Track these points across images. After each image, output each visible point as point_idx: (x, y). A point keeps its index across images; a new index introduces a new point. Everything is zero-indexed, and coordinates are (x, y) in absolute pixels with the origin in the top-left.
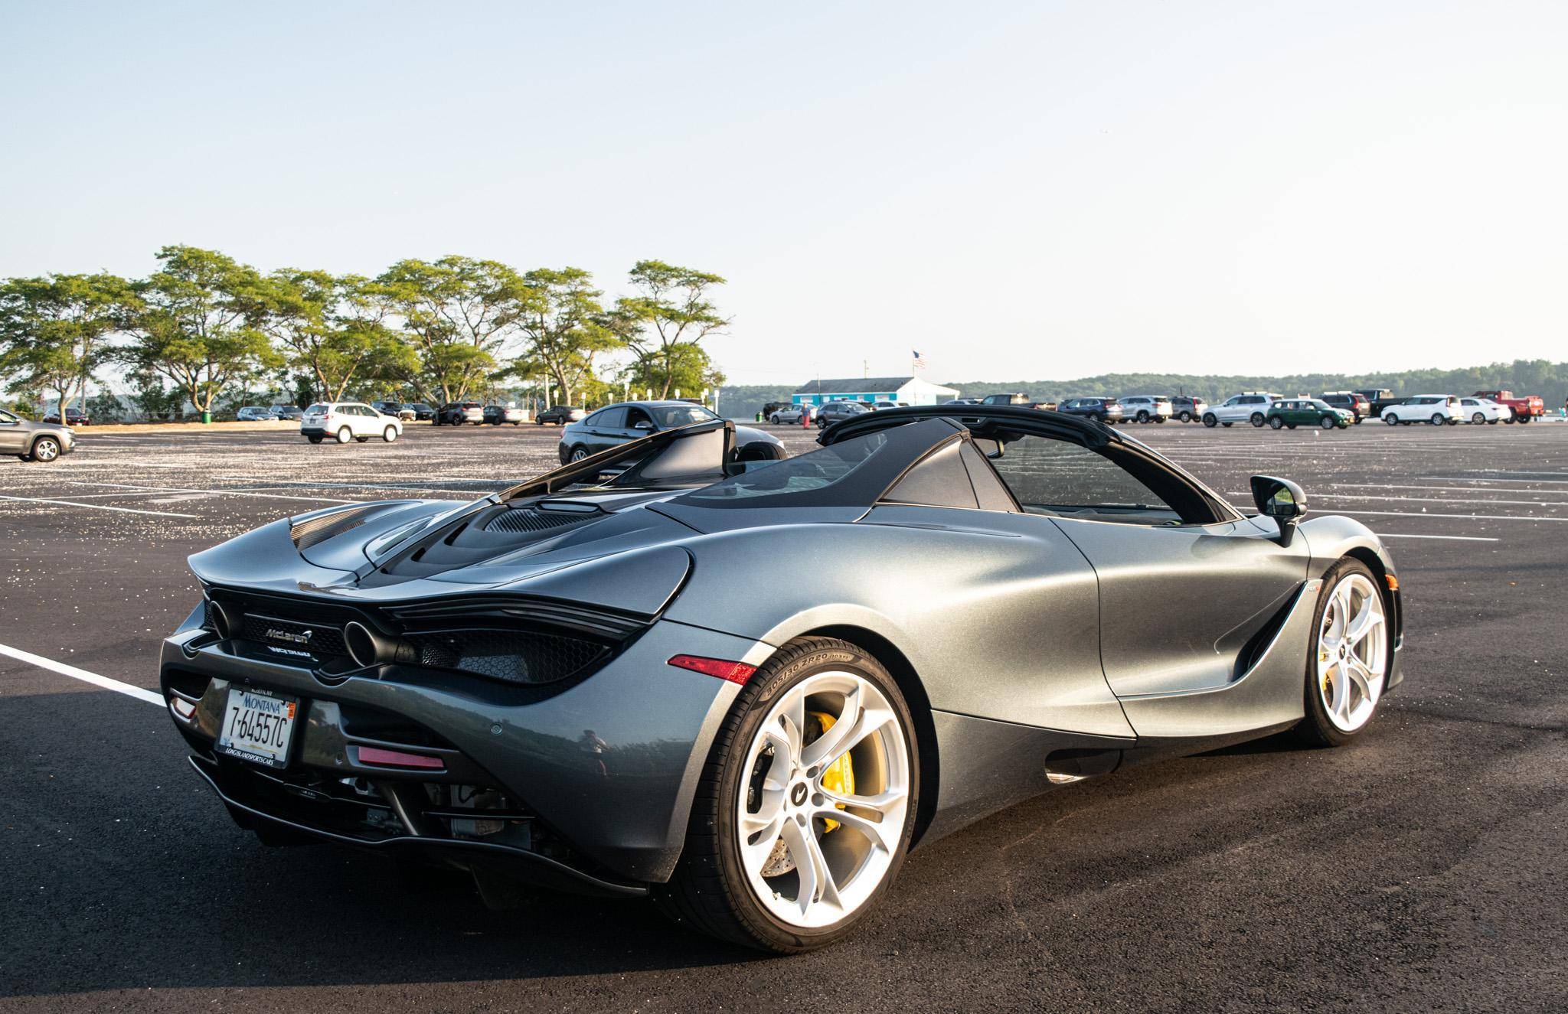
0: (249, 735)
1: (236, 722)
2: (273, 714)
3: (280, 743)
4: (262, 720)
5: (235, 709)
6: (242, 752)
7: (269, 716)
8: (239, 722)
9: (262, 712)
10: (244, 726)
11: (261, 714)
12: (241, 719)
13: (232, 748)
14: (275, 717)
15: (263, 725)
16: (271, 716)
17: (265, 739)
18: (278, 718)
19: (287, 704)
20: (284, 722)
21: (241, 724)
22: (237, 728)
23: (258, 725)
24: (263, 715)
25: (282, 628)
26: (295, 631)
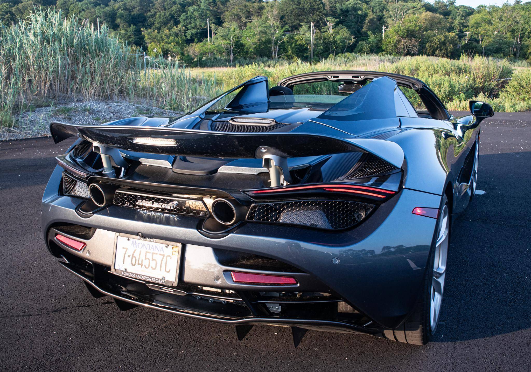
0: (138, 264)
1: (127, 256)
2: (159, 253)
3: (167, 270)
4: (149, 256)
5: (123, 248)
6: (136, 274)
7: (153, 254)
8: (129, 256)
9: (148, 250)
10: (134, 259)
11: (147, 252)
12: (131, 255)
13: (126, 271)
14: (160, 255)
15: (151, 260)
16: (157, 254)
17: (154, 267)
18: (164, 255)
19: (170, 247)
20: (169, 258)
21: (131, 257)
22: (128, 260)
23: (146, 259)
24: (149, 253)
25: (150, 200)
26: (162, 202)
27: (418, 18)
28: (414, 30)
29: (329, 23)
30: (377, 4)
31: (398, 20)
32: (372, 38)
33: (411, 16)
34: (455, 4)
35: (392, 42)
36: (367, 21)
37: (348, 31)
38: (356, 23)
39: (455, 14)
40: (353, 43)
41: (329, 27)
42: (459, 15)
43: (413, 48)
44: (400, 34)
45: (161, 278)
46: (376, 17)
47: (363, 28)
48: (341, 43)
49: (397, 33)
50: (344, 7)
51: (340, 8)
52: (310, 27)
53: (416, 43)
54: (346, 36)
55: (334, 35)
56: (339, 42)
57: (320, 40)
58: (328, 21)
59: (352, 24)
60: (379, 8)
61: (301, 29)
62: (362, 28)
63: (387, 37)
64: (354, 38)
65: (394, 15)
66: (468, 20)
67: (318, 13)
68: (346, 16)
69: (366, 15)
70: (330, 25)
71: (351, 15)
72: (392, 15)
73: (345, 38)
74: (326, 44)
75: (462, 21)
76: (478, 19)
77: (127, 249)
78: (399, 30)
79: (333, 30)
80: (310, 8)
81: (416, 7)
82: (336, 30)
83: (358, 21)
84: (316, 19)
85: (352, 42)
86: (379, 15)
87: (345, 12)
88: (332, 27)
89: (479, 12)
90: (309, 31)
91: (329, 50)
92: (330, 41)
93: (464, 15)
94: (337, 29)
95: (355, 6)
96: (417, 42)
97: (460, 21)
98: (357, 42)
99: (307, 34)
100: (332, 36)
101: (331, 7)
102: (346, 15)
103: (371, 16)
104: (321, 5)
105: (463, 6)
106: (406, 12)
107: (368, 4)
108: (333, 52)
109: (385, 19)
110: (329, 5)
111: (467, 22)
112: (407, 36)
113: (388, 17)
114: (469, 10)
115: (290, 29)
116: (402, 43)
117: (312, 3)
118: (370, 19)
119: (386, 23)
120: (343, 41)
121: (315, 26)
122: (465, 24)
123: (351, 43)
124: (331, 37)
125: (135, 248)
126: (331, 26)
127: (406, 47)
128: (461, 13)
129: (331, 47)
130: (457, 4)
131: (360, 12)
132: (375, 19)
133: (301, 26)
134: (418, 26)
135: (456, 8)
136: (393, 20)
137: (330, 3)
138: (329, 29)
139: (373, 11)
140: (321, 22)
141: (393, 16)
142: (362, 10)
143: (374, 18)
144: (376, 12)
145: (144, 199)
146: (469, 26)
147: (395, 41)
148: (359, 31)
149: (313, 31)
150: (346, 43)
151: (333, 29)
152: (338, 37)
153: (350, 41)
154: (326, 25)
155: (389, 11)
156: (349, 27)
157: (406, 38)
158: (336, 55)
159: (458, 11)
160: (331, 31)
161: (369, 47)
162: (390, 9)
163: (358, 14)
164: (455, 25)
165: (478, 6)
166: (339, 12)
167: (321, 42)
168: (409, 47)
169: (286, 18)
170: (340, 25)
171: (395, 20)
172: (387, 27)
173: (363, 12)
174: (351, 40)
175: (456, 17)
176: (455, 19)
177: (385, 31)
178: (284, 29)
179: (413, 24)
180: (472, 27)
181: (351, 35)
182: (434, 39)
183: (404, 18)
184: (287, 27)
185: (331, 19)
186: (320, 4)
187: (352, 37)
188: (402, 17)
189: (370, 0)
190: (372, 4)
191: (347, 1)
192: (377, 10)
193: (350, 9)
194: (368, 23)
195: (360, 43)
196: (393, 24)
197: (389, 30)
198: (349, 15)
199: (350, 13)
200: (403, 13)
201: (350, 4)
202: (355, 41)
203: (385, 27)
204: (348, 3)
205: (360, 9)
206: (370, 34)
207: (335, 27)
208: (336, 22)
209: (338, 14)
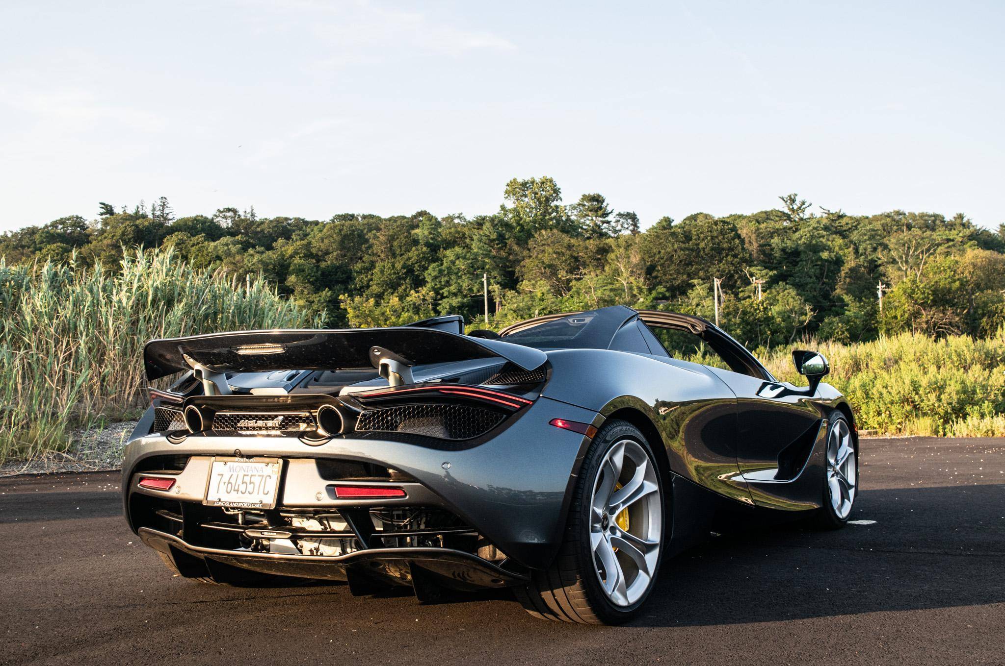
0: (234, 490)
1: (222, 484)
2: (258, 474)
3: (266, 492)
4: (247, 479)
5: (218, 475)
6: (230, 503)
7: (252, 476)
8: (224, 483)
9: (246, 473)
10: (230, 485)
11: (244, 476)
12: (227, 482)
13: (220, 501)
14: (259, 476)
15: (248, 482)
16: (255, 476)
17: (251, 492)
18: (263, 476)
19: (270, 465)
20: (268, 478)
21: (226, 484)
22: (223, 488)
23: (243, 483)
24: (247, 475)
25: (254, 419)
26: (267, 419)
27: (957, 262)
28: (949, 291)
29: (754, 278)
30: (865, 235)
31: (911, 268)
32: (853, 309)
33: (940, 259)
35: (899, 317)
36: (843, 274)
37: (798, 294)
38: (817, 278)
40: (810, 321)
41: (755, 288)
43: (949, 329)
44: (918, 297)
45: (257, 502)
46: (864, 264)
47: (835, 289)
48: (784, 321)
49: (910, 296)
50: (789, 244)
51: (780, 247)
52: (711, 289)
53: (957, 319)
54: (794, 307)
55: (765, 305)
56: (779, 320)
57: (735, 317)
58: (752, 275)
59: (809, 280)
60: (869, 244)
61: (692, 294)
62: (833, 289)
63: (888, 306)
64: (812, 310)
65: (901, 258)
67: (729, 258)
68: (795, 264)
69: (838, 262)
70: (758, 282)
71: (806, 261)
72: (897, 259)
73: (791, 311)
74: (748, 324)
77: (222, 475)
78: (913, 290)
79: (765, 294)
80: (712, 249)
81: (953, 240)
82: (771, 293)
83: (822, 274)
84: (727, 271)
85: (807, 318)
86: (870, 260)
87: (793, 256)
88: (762, 287)
90: (711, 298)
91: (756, 336)
92: (758, 319)
94: (773, 291)
95: (814, 242)
96: (957, 315)
98: (818, 319)
99: (707, 303)
100: (761, 308)
102: (794, 261)
103: (851, 262)
104: (737, 241)
106: (928, 250)
107: (844, 237)
108: (766, 342)
109: (882, 268)
110: (757, 242)
112: (935, 303)
113: (888, 263)
115: (667, 294)
116: (924, 318)
117: (717, 237)
118: (850, 269)
119: (884, 275)
120: (786, 316)
121: (723, 286)
123: (805, 321)
124: (758, 309)
125: (232, 473)
126: (760, 286)
127: (934, 327)
129: (760, 331)
131: (825, 255)
132: (862, 270)
133: (692, 286)
134: (958, 279)
136: (900, 269)
137: (758, 236)
138: (754, 294)
139: (856, 251)
140: (736, 276)
141: (899, 261)
142: (830, 250)
143: (859, 266)
144: (865, 253)
145: (247, 418)
147: (907, 315)
148: (826, 296)
149: (719, 297)
150: (794, 321)
151: (764, 291)
152: (775, 310)
153: (803, 318)
154: (749, 283)
155: (890, 250)
156: (799, 287)
157: (931, 307)
158: (772, 347)
160: (761, 296)
161: (847, 330)
162: (891, 246)
163: (822, 259)
166: (778, 254)
167: (738, 320)
168: (939, 328)
169: (658, 271)
170: (780, 283)
171: (904, 268)
172: (888, 285)
173: (833, 255)
174: (806, 315)
177: (884, 293)
178: (654, 294)
179: (947, 276)
181: (805, 305)
182: (997, 308)
183: (925, 263)
184: (661, 289)
185: (759, 270)
186: (733, 239)
187: (808, 308)
188: (921, 263)
189: (850, 229)
190: (855, 236)
191: (794, 232)
192: (865, 249)
193: (802, 248)
194: (846, 277)
195: (826, 321)
196: (900, 277)
197: (892, 292)
198: (801, 260)
199: (803, 256)
200: (922, 252)
201: (802, 237)
202: (814, 317)
203: (882, 284)
204: (797, 235)
205: (825, 248)
206: (850, 302)
207: (767, 287)
208: (771, 277)
209: (778, 258)
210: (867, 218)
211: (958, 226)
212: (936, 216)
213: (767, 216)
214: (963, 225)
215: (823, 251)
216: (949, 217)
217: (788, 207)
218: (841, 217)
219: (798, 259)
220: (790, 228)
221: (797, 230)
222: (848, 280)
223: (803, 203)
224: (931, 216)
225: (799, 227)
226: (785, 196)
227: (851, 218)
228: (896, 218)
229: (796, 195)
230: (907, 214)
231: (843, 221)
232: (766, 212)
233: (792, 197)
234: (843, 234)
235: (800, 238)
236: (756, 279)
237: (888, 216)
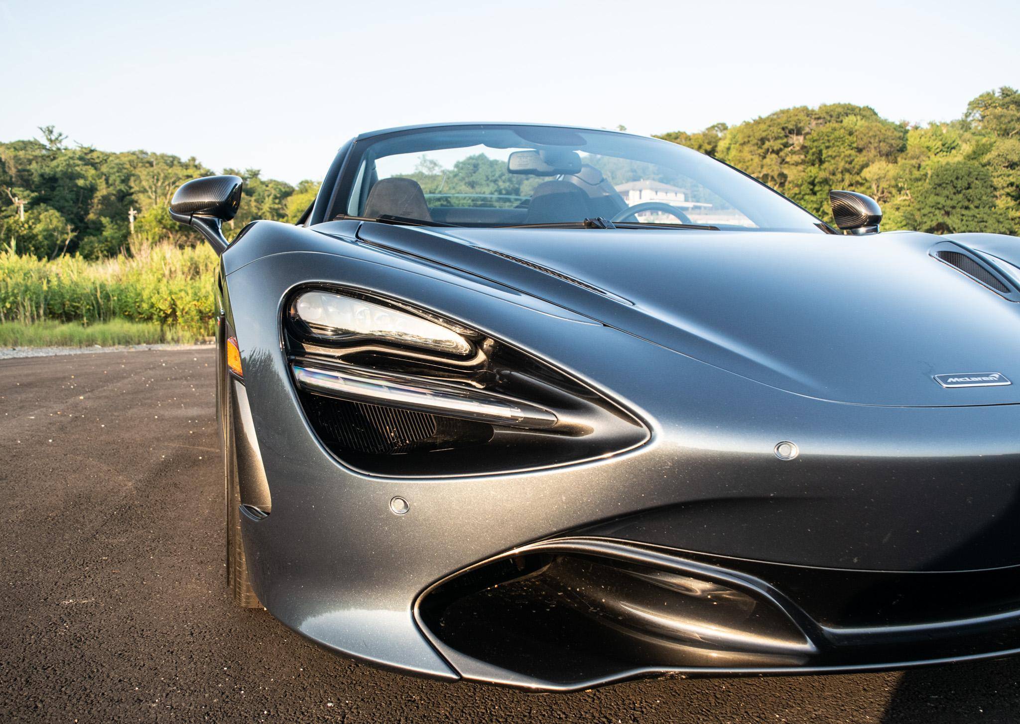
29: (16, 199)
30: (114, 168)
31: (160, 197)
32: (110, 230)
34: (259, 176)
36: (96, 200)
37: (60, 216)
38: (74, 202)
39: (262, 194)
41: (18, 208)
42: (269, 196)
46: (114, 192)
47: (89, 214)
48: (46, 239)
49: (160, 222)
50: (47, 170)
51: (39, 172)
54: (57, 226)
55: (30, 223)
56: (40, 237)
59: (66, 204)
60: (119, 176)
62: (87, 213)
63: (139, 229)
64: (72, 231)
65: (151, 188)
66: (285, 205)
68: (53, 189)
69: (92, 189)
70: (20, 203)
71: (63, 186)
72: (147, 188)
73: (54, 230)
75: (276, 206)
76: (301, 203)
78: (162, 216)
79: (27, 214)
82: (32, 213)
83: (78, 199)
85: (69, 238)
86: (120, 191)
87: (50, 181)
88: (24, 207)
89: (301, 192)
92: (21, 236)
93: (278, 195)
94: (35, 211)
95: (70, 170)
97: (272, 206)
98: (79, 238)
100: (26, 226)
101: (19, 171)
102: (53, 186)
103: (103, 190)
105: (275, 181)
106: (174, 183)
107: (96, 169)
109: (134, 197)
110: (16, 168)
111: (285, 208)
113: (139, 192)
114: (284, 188)
118: (102, 197)
119: (136, 203)
120: (49, 235)
122: (281, 212)
123: (67, 240)
124: (23, 227)
126: (22, 206)
128: (273, 192)
130: (263, 177)
131: (81, 182)
132: (113, 198)
135: (262, 183)
136: (150, 198)
137: (16, 162)
138: (17, 213)
139: (107, 180)
141: (150, 191)
142: (85, 178)
143: (110, 194)
144: (114, 184)
146: (287, 215)
148: (81, 219)
150: (56, 239)
151: (26, 211)
152: (39, 228)
153: (65, 237)
154: (11, 203)
155: (141, 181)
156: (61, 209)
157: (177, 231)
159: (267, 189)
161: (105, 250)
162: (142, 177)
163: (77, 186)
164: (264, 213)
165: (300, 181)
166: (36, 179)
170: (42, 204)
171: (154, 197)
172: (139, 210)
173: (88, 183)
174: (67, 233)
175: (265, 199)
176: (262, 202)
177: (135, 218)
180: (295, 216)
181: (66, 225)
185: (21, 191)
187: (69, 227)
188: (168, 193)
189: (101, 161)
190: (104, 169)
191: (52, 160)
192: (115, 181)
193: (58, 175)
194: (99, 203)
195: (86, 240)
196: (150, 204)
197: (144, 217)
198: (59, 186)
199: (60, 182)
200: (169, 185)
201: (59, 165)
202: (76, 236)
203: (134, 210)
204: (54, 163)
205: (80, 176)
206: (107, 224)
207: (30, 207)
208: (33, 198)
209: (36, 183)
210: (115, 154)
211: (191, 167)
212: (174, 158)
213: (25, 145)
214: (196, 166)
215: (78, 179)
216: (184, 159)
217: (47, 137)
218: (92, 151)
219: (56, 185)
220: (49, 157)
221: (54, 158)
222: (100, 206)
223: (60, 135)
224: (169, 157)
225: (57, 156)
226: (44, 127)
227: (102, 153)
228: (140, 156)
229: (53, 127)
230: (149, 154)
231: (95, 155)
232: (23, 142)
233: (51, 128)
234: (94, 165)
235: (58, 166)
236: (19, 199)
237: (134, 154)
